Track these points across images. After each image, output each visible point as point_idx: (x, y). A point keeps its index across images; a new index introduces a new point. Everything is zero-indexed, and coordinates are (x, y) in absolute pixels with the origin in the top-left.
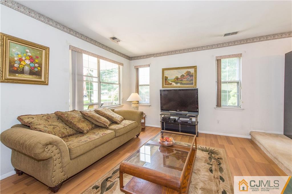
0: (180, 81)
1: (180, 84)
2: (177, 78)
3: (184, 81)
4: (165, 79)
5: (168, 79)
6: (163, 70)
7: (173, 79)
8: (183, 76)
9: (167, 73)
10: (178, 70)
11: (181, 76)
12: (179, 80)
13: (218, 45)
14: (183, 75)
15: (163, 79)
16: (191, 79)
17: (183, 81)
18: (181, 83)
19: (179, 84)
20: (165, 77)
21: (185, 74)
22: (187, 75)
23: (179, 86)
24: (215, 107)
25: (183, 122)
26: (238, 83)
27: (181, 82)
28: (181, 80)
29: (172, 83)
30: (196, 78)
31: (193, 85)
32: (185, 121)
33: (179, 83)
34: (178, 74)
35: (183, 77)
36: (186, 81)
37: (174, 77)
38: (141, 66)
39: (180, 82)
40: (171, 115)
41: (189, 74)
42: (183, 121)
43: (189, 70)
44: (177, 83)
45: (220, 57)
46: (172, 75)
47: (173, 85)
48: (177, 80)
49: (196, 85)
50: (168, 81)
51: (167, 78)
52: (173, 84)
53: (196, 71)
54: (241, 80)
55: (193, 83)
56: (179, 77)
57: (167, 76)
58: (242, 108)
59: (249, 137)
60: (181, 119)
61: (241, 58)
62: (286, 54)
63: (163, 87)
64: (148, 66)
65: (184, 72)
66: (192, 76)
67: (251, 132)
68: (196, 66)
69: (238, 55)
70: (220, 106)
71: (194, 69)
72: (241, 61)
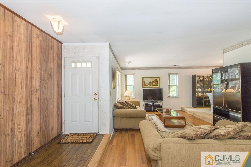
2: (150, 82)
4: (144, 83)
6: (143, 77)
8: (153, 81)
9: (145, 79)
10: (150, 78)
18: (153, 85)
26: (176, 86)
32: (157, 105)
34: (151, 80)
36: (155, 84)
37: (149, 82)
38: (129, 74)
40: (149, 102)
41: (156, 80)
44: (150, 85)
45: (170, 73)
46: (147, 81)
49: (159, 86)
51: (145, 82)
53: (159, 79)
54: (178, 85)
55: (158, 85)
56: (151, 82)
57: (145, 81)
58: (178, 97)
59: (181, 110)
60: (155, 104)
61: (178, 75)
62: (192, 75)
63: (143, 87)
64: (134, 74)
65: (154, 79)
66: (158, 82)
67: (182, 107)
68: (159, 77)
69: (177, 74)
70: (170, 96)
71: (159, 78)
72: (178, 76)
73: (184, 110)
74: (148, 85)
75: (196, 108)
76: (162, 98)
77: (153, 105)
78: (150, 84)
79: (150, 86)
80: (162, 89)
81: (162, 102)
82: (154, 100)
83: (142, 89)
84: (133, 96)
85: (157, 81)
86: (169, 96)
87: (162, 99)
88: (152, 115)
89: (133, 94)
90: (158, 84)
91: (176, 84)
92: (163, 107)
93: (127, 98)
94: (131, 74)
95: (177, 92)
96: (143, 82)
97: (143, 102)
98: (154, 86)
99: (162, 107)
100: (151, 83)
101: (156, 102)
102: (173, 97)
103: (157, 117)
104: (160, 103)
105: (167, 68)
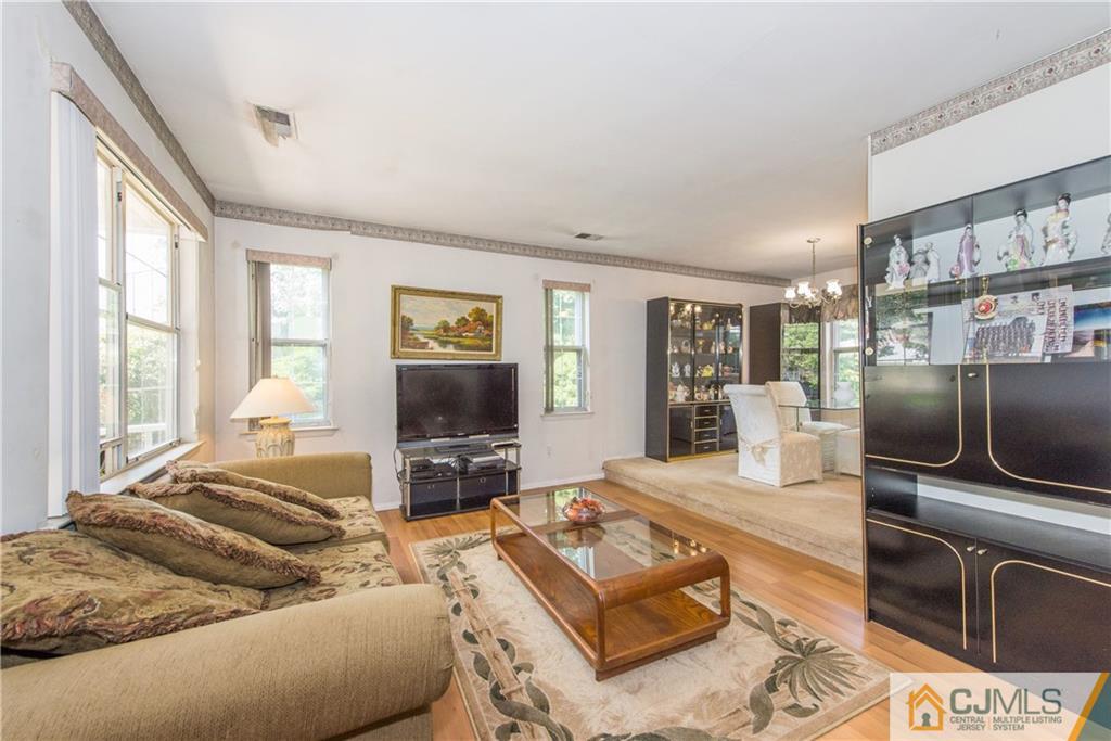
0: (455, 336)
1: (455, 348)
2: (446, 327)
3: (466, 337)
4: (402, 327)
5: (416, 325)
6: (397, 291)
7: (433, 327)
8: (463, 321)
9: (409, 305)
10: (448, 300)
11: (458, 320)
12: (451, 334)
13: (536, 248)
14: (464, 318)
15: (394, 324)
16: (486, 332)
17: (463, 337)
18: (459, 346)
19: (451, 346)
20: (403, 317)
21: (470, 315)
22: (475, 321)
23: (451, 354)
24: (543, 413)
25: (483, 468)
26: (579, 351)
27: (459, 342)
28: (456, 333)
29: (427, 343)
30: (499, 333)
31: (491, 350)
32: (488, 464)
33: (450, 342)
34: (451, 313)
35: (464, 326)
36: (471, 338)
37: (434, 323)
38: (285, 258)
39: (455, 340)
40: (438, 451)
41: (482, 319)
42: (483, 465)
43: (483, 305)
44: (444, 344)
45: (555, 282)
46: (427, 316)
47: (432, 349)
48: (445, 331)
49: (499, 351)
50: (412, 334)
51: (410, 322)
52: (430, 346)
53: (499, 312)
54: (588, 346)
55: (491, 345)
56: (452, 324)
57: (409, 315)
58: (589, 410)
59: (602, 476)
60: (475, 460)
61: (587, 294)
62: (648, 302)
63: (394, 354)
64: (327, 264)
65: (467, 308)
66: (488, 325)
67: (605, 463)
68: (500, 297)
69: (584, 288)
70: (552, 409)
71: (494, 304)
72: (587, 302)
73: (617, 480)
74: (432, 343)
75: (666, 461)
76: (516, 423)
77: (463, 472)
78: (445, 333)
79: (441, 350)
80: (515, 366)
81: (518, 446)
82: (467, 436)
83: (388, 368)
84: (320, 417)
85: (483, 324)
86: (549, 409)
87: (516, 430)
88: (465, 548)
89: (320, 404)
90: (491, 336)
91: (578, 343)
92: (521, 475)
93: (266, 436)
94: (308, 261)
95: (581, 385)
96: (399, 320)
97: (399, 456)
98: (470, 348)
99: (513, 474)
100: (452, 329)
101: (484, 450)
102: (569, 413)
103: (500, 558)
104: (501, 454)
105: (538, 253)
